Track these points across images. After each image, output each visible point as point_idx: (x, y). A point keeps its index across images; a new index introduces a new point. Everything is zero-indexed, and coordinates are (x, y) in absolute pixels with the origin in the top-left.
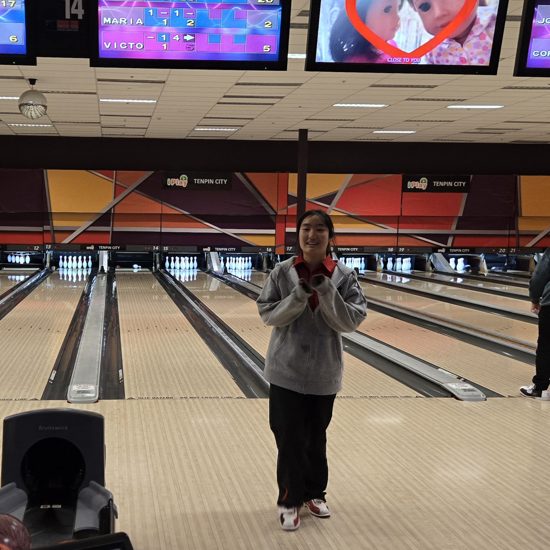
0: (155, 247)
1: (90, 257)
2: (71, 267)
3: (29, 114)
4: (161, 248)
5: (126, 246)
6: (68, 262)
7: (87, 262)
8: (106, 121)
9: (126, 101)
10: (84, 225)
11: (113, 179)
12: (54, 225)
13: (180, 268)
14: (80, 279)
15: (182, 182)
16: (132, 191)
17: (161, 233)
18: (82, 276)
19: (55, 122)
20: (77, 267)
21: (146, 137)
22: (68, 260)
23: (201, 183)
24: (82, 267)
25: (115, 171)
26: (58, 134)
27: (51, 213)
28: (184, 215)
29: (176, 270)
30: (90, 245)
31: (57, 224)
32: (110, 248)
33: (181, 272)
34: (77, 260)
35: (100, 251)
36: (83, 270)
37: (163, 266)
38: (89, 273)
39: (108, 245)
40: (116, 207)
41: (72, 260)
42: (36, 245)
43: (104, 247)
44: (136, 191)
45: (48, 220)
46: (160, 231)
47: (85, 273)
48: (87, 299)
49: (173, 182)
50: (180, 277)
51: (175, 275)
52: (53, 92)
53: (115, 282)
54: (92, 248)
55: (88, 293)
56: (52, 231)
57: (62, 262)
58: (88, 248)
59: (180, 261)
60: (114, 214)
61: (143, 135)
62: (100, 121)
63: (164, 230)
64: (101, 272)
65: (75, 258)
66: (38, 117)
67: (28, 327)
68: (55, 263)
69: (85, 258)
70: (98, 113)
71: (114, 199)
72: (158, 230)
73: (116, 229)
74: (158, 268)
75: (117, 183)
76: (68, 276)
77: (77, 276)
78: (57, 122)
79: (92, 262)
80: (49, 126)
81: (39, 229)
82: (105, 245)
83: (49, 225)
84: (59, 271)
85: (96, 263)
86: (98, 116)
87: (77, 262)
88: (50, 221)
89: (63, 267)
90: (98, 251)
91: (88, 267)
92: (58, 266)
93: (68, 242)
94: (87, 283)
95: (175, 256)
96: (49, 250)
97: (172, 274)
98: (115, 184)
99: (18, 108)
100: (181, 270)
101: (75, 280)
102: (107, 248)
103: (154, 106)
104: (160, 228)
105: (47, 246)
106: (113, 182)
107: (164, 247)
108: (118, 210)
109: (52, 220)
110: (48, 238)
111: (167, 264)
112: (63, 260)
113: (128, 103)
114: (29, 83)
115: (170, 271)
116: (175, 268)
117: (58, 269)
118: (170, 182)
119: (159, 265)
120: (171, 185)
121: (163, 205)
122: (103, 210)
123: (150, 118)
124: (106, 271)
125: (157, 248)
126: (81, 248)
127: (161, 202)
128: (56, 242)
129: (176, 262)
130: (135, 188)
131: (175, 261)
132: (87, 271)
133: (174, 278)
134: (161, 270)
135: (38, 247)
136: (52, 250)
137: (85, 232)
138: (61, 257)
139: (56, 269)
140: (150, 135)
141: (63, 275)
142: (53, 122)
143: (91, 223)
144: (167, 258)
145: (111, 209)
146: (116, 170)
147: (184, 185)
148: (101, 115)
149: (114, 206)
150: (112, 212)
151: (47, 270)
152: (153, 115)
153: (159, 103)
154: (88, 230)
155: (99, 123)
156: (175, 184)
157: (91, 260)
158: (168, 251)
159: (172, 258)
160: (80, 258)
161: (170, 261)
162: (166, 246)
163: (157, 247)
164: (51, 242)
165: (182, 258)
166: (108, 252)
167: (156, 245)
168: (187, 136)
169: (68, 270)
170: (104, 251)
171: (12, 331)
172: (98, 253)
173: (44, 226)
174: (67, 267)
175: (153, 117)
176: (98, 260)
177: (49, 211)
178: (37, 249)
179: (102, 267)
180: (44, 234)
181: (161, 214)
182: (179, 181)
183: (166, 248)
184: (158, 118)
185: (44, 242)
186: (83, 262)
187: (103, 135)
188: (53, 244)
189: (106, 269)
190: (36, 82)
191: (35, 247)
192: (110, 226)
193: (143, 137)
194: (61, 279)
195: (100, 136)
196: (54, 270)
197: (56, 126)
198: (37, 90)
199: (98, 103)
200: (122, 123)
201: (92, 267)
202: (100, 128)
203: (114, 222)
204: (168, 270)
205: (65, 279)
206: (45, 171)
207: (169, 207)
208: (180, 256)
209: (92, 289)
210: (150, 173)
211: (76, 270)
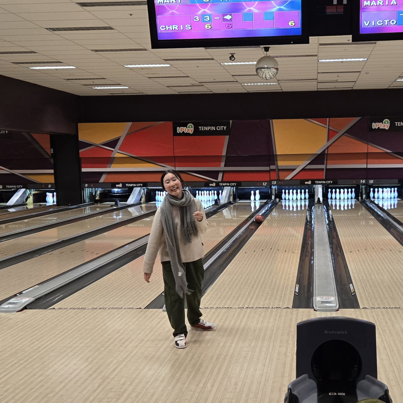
0: (362, 181)
1: (307, 190)
2: (292, 198)
3: (264, 76)
4: (367, 182)
5: (337, 181)
6: (289, 195)
7: (305, 195)
8: (321, 77)
9: (340, 60)
10: (302, 164)
11: (326, 125)
12: (279, 165)
13: (383, 198)
14: (299, 209)
15: (385, 125)
16: (343, 134)
17: (367, 169)
18: (301, 206)
19: (280, 80)
20: (297, 199)
21: (354, 88)
22: (289, 193)
23: (401, 125)
24: (301, 199)
25: (328, 119)
26: (281, 90)
27: (276, 155)
28: (387, 153)
29: (379, 199)
30: (308, 181)
31: (281, 164)
32: (324, 182)
33: (384, 201)
34: (297, 193)
35: (316, 185)
36: (301, 201)
37: (368, 197)
38: (307, 203)
39: (323, 180)
40: (329, 148)
41: (293, 193)
42: (265, 182)
43: (320, 182)
44: (346, 134)
45: (274, 161)
46: (366, 167)
47: (303, 204)
48: (311, 225)
49: (377, 126)
50: (383, 205)
51: (378, 204)
52: (281, 57)
53: (330, 211)
54: (310, 183)
55: (310, 220)
56: (277, 170)
57: (284, 195)
58: (306, 183)
59: (383, 191)
60: (327, 154)
61: (352, 88)
62: (317, 78)
63: (370, 166)
64: (318, 203)
65: (295, 191)
66: (271, 78)
67: (268, 249)
68: (279, 196)
69: (303, 191)
70: (316, 71)
71: (328, 141)
72: (364, 166)
73: (329, 167)
74: (364, 199)
75: (330, 128)
76: (289, 206)
77: (297, 206)
78: (282, 80)
79: (309, 194)
80: (275, 83)
81: (267, 168)
82: (320, 180)
83: (274, 165)
84: (282, 202)
85: (312, 196)
86: (316, 73)
87: (297, 195)
88: (276, 162)
89: (285, 199)
90: (314, 185)
91: (305, 198)
92: (281, 198)
93: (290, 179)
94: (308, 212)
95: (378, 187)
96: (274, 185)
97: (376, 203)
98: (329, 129)
99: (255, 71)
100: (384, 200)
101: (295, 210)
102: (322, 183)
103: (364, 64)
104: (366, 165)
105: (273, 182)
106: (326, 128)
107: (370, 181)
108: (331, 151)
109: (277, 161)
110: (273, 175)
111: (371, 194)
112: (285, 193)
113: (342, 62)
114: (264, 50)
115: (374, 201)
116: (378, 198)
117: (281, 201)
118: (375, 126)
119: (365, 195)
120: (375, 128)
121: (369, 146)
122: (318, 150)
123: (359, 73)
124: (321, 202)
125: (364, 182)
126: (300, 184)
127: (367, 142)
128: (280, 178)
129: (379, 193)
130: (345, 132)
131: (378, 191)
132: (305, 201)
133: (378, 206)
134: (367, 200)
135: (266, 183)
136: (277, 185)
137: (303, 170)
138: (283, 191)
139: (279, 201)
140: (358, 86)
141: (285, 206)
142: (278, 80)
143: (309, 162)
144: (372, 189)
145: (325, 150)
146: (329, 117)
147: (387, 128)
148: (318, 73)
149: (327, 148)
150: (326, 153)
151: (273, 201)
152: (362, 70)
153: (368, 61)
154: (306, 168)
155: (316, 79)
156: (379, 128)
157: (308, 192)
158: (373, 184)
159: (376, 190)
160: (299, 191)
161: (374, 192)
162: (371, 179)
163: (364, 180)
164: (276, 179)
165: (384, 189)
166: (322, 186)
167: (363, 179)
168: (390, 86)
169: (289, 202)
170: (319, 185)
171: (257, 253)
172: (314, 187)
173: (271, 166)
174: (289, 199)
175: (362, 72)
176: (314, 192)
177: (275, 154)
178: (265, 185)
179: (319, 199)
180: (271, 172)
181: (367, 153)
182: (382, 125)
183: (371, 182)
184: (366, 73)
185: (271, 179)
186: (301, 194)
187: (318, 89)
188: (278, 180)
189: (321, 200)
190: (269, 49)
191: (264, 183)
192: (324, 164)
193: (351, 89)
194: (284, 208)
195: (316, 90)
196: (278, 201)
197: (280, 84)
198: (271, 55)
199: (318, 64)
200: (336, 79)
201: (309, 198)
202: (316, 83)
203: (328, 161)
204: (372, 200)
205: (287, 209)
206: (271, 121)
207: (373, 146)
208: (382, 187)
209: (313, 216)
210: (357, 119)
211: (296, 201)
